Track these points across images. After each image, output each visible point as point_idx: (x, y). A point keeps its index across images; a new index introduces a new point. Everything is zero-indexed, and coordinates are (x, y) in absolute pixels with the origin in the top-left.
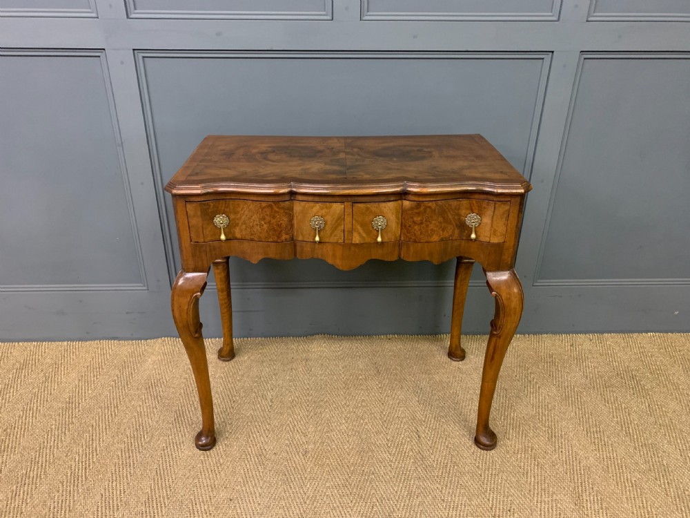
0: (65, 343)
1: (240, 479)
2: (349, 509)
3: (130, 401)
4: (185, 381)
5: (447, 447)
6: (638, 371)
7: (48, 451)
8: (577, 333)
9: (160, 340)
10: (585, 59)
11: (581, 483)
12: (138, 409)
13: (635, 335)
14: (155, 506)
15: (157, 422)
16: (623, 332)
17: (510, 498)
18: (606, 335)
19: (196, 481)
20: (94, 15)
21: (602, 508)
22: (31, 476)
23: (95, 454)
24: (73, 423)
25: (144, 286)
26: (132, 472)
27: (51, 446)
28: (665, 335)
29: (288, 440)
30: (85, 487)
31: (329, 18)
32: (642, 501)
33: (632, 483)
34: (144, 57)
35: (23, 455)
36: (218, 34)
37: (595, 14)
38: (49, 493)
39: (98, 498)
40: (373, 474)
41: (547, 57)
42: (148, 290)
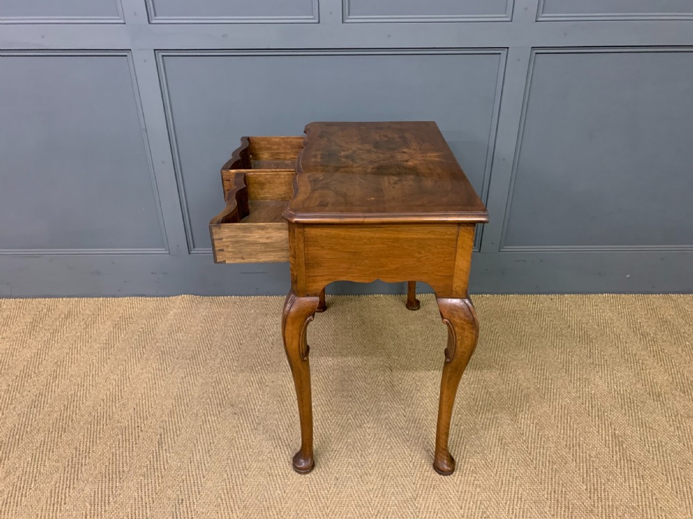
0: (101, 299)
1: (243, 400)
2: (328, 421)
3: (155, 344)
4: (200, 328)
5: (414, 379)
6: (587, 324)
7: (91, 378)
8: (540, 293)
9: (180, 297)
10: (536, 53)
11: (520, 406)
12: (162, 349)
13: (592, 296)
14: (176, 417)
15: (177, 358)
16: (582, 293)
17: (460, 416)
18: (566, 295)
19: (208, 400)
20: (122, 21)
21: (533, 423)
22: (79, 395)
23: (128, 380)
24: (109, 358)
25: (166, 250)
26: (158, 393)
27: (93, 375)
28: (618, 295)
29: (284, 372)
30: (121, 403)
31: (316, 21)
32: (567, 419)
33: (562, 406)
34: (163, 56)
35: (70, 381)
36: (224, 36)
37: (543, 15)
38: (94, 407)
39: (131, 411)
40: (351, 397)
41: (504, 52)
42: (169, 253)
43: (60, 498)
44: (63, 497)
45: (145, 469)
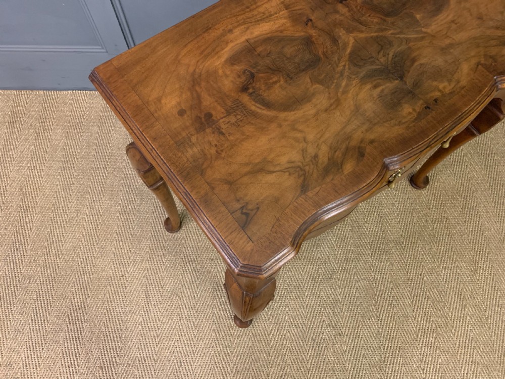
7: (62, 211)
11: (480, 252)
14: (156, 264)
17: (423, 264)
21: (491, 275)
22: (56, 234)
23: (99, 215)
25: (103, 49)
26: (132, 233)
27: (62, 207)
42: (107, 52)
43: (72, 359)
44: (75, 359)
45: (140, 327)
